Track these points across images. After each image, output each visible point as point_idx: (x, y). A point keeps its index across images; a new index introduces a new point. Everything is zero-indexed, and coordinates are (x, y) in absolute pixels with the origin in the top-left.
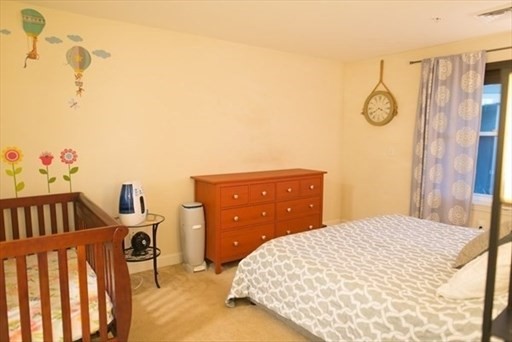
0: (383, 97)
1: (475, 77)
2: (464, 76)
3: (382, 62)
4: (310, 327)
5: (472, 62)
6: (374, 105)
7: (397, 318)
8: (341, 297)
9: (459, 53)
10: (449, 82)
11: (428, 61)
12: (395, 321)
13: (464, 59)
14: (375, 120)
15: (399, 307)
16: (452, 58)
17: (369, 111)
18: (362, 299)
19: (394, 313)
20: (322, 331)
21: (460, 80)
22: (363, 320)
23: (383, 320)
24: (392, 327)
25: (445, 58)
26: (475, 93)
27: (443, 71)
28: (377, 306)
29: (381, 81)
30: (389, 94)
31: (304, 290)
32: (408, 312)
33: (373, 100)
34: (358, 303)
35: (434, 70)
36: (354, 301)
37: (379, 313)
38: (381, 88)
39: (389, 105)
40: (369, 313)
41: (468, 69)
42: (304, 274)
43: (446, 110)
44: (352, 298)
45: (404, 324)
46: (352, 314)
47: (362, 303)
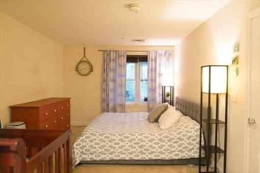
0: (86, 63)
1: (124, 59)
2: (120, 59)
3: (85, 48)
4: (125, 157)
5: (122, 54)
6: (81, 66)
7: (161, 138)
8: (139, 140)
9: (118, 50)
10: (115, 60)
11: (106, 51)
12: (160, 140)
13: (120, 53)
14: (83, 73)
15: (160, 135)
16: (116, 51)
17: (79, 69)
18: (147, 137)
19: (159, 137)
20: (131, 156)
21: (119, 60)
22: (150, 144)
23: (157, 141)
24: (160, 142)
25: (113, 51)
26: (124, 65)
27: (113, 55)
28: (153, 137)
29: (84, 56)
30: (89, 62)
31: (119, 144)
32: (163, 135)
33: (81, 64)
34: (146, 139)
35: (109, 55)
36: (144, 139)
37: (154, 139)
38: (84, 59)
39: (89, 67)
40: (151, 141)
41: (121, 56)
42: (117, 137)
43: (114, 70)
44: (143, 138)
45: (164, 139)
46: (145, 144)
47: (147, 138)
